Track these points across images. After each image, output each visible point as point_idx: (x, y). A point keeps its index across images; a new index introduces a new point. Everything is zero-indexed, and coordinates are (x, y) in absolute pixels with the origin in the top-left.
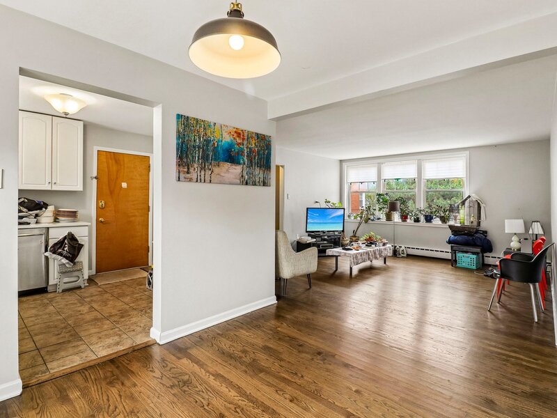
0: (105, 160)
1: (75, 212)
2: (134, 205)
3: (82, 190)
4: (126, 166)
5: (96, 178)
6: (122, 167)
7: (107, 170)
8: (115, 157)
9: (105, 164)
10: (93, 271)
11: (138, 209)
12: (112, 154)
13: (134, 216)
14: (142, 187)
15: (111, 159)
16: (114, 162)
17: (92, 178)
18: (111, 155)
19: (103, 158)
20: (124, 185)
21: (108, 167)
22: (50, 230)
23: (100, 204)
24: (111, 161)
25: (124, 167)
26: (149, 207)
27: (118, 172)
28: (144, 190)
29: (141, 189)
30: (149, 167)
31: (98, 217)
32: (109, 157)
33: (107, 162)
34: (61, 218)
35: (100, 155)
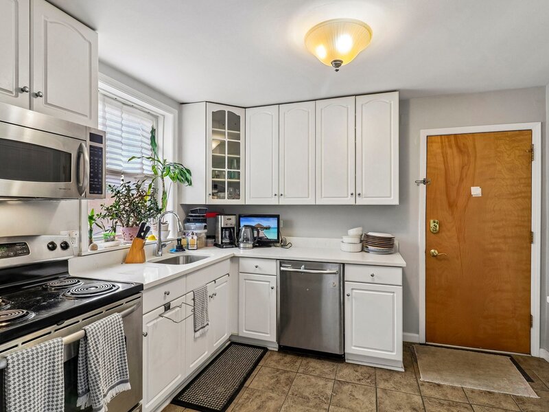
0: (439, 151)
1: (390, 239)
2: (497, 228)
3: (396, 202)
4: (478, 155)
5: (424, 182)
6: (472, 159)
7: (442, 166)
8: (457, 141)
9: (440, 158)
10: (420, 337)
11: (505, 237)
12: (452, 138)
14: (513, 194)
15: (451, 147)
16: (455, 150)
17: (418, 183)
18: (449, 141)
19: (436, 147)
20: (476, 191)
21: (445, 162)
22: (346, 267)
23: (432, 225)
24: (449, 151)
25: (476, 157)
26: (531, 233)
27: (463, 168)
28: (520, 200)
29: (513, 197)
30: (531, 150)
31: (428, 247)
32: (447, 144)
33: (442, 153)
34: (370, 248)
35: (432, 142)
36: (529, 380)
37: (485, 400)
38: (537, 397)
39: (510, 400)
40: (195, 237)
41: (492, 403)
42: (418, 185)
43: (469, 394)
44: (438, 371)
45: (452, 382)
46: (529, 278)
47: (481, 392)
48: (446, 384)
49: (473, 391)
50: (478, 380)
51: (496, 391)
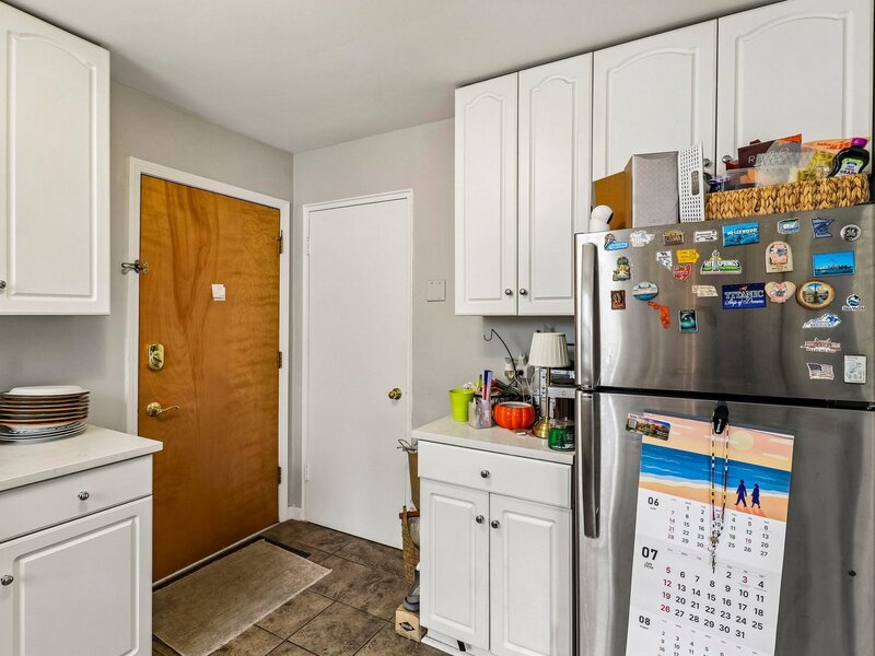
0: (163, 210)
1: (79, 398)
2: (244, 351)
3: (108, 311)
4: (221, 231)
5: (137, 267)
6: (214, 236)
7: (167, 240)
8: (193, 201)
9: (164, 224)
11: (252, 364)
12: (184, 191)
13: (246, 384)
14: (262, 299)
15: (182, 207)
16: (188, 216)
17: (124, 268)
18: (180, 196)
19: (157, 200)
20: (219, 291)
21: (173, 234)
23: (151, 356)
24: (179, 215)
25: (218, 234)
26: (280, 354)
27: (200, 249)
28: (268, 307)
29: (261, 303)
30: (280, 239)
31: (143, 398)
32: (176, 199)
33: (169, 216)
34: (19, 429)
35: (150, 189)
36: (306, 555)
37: (293, 621)
38: (331, 570)
39: (314, 597)
41: (303, 617)
42: (124, 273)
43: (271, 627)
45: (237, 627)
46: (276, 417)
47: (280, 611)
48: (232, 637)
49: (271, 620)
50: (261, 598)
51: (293, 596)
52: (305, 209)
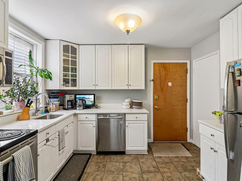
0: (158, 69)
1: (141, 103)
2: (176, 97)
3: (144, 88)
4: (171, 71)
5: (153, 80)
7: (159, 75)
8: (164, 66)
9: (158, 71)
10: (152, 140)
11: (179, 101)
12: (162, 64)
13: (177, 105)
14: (182, 85)
15: (162, 68)
16: (163, 68)
17: (150, 81)
18: (161, 65)
19: (157, 67)
20: (170, 84)
21: (160, 73)
22: (126, 115)
23: (155, 97)
24: (161, 69)
25: (170, 72)
26: (187, 99)
27: (166, 75)
28: (183, 87)
29: (181, 86)
30: (187, 70)
31: (154, 105)
32: (160, 66)
33: (159, 70)
34: (134, 106)
35: (155, 65)
36: (188, 150)
37: (176, 160)
38: (192, 156)
39: (184, 158)
40: (54, 106)
41: (179, 160)
42: (150, 82)
43: (171, 158)
44: (159, 152)
45: (165, 155)
46: (186, 114)
47: (175, 157)
48: (163, 156)
49: (172, 157)
50: (173, 153)
51: (179, 156)
52: (194, 61)
